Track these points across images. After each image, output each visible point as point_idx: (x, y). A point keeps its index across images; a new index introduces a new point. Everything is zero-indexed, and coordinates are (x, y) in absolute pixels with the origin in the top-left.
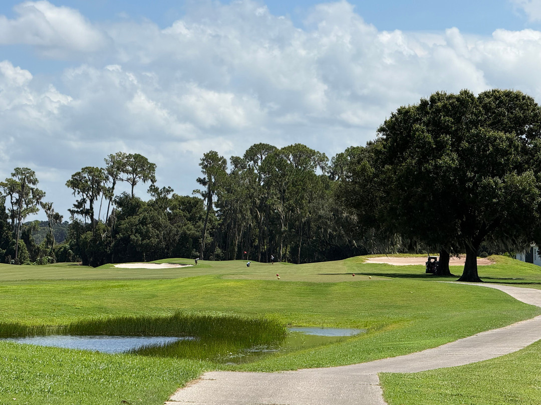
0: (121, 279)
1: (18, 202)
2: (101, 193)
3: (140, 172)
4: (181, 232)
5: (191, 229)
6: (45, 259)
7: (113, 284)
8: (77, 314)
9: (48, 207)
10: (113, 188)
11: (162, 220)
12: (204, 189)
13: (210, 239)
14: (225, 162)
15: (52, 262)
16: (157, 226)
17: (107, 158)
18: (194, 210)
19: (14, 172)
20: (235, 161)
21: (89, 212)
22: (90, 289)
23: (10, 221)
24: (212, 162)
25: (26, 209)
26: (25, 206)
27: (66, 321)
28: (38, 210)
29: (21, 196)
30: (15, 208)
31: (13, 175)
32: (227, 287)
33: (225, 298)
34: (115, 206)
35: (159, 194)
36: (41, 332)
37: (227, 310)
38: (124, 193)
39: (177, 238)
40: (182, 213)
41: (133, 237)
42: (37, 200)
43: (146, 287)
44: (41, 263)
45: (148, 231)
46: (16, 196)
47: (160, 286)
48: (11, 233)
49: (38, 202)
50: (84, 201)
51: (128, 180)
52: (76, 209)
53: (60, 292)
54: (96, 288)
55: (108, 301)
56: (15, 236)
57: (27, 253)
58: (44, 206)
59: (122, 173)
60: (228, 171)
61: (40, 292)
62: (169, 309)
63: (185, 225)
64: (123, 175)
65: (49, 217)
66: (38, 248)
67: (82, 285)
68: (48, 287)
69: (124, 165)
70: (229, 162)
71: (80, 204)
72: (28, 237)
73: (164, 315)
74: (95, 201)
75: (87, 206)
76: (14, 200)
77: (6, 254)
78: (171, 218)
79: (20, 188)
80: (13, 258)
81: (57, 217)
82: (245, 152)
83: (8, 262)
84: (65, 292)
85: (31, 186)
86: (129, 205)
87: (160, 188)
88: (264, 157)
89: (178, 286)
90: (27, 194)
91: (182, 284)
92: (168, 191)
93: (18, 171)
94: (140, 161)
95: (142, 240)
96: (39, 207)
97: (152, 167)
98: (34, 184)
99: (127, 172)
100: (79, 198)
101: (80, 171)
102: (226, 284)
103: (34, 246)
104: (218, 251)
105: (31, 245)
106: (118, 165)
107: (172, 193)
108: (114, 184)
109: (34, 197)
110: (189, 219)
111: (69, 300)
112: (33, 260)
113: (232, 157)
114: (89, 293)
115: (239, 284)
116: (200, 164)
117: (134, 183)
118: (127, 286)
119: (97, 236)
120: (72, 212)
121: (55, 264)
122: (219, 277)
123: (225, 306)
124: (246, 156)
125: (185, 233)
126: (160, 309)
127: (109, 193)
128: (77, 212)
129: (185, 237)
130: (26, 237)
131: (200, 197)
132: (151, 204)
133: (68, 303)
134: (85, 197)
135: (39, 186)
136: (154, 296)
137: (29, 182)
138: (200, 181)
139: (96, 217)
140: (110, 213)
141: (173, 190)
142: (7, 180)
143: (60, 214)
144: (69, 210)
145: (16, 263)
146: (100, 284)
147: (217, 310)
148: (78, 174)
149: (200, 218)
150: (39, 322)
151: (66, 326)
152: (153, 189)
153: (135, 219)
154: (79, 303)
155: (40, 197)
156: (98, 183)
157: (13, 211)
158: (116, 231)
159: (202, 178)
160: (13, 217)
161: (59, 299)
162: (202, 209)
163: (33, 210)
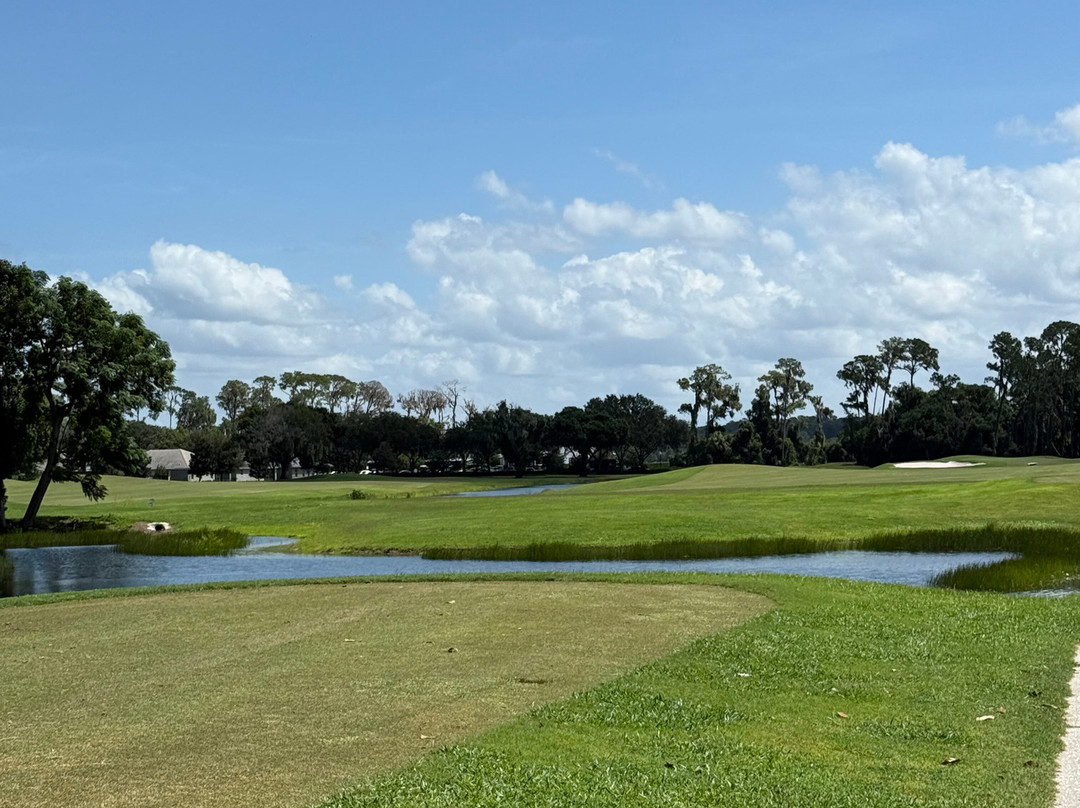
0: (914, 483)
1: (783, 397)
2: (876, 384)
3: (920, 359)
4: (968, 426)
5: (981, 423)
6: (815, 459)
7: (905, 490)
8: (870, 526)
9: (816, 401)
10: (889, 377)
11: (946, 413)
12: (995, 374)
13: (1003, 434)
14: (1019, 344)
15: (823, 462)
16: (941, 419)
17: (881, 345)
18: (983, 400)
19: (778, 363)
20: (1030, 342)
21: (864, 406)
22: (881, 496)
23: (774, 417)
24: (1004, 344)
25: (792, 404)
26: (791, 401)
27: (860, 534)
28: (805, 404)
29: (786, 390)
30: (780, 403)
31: (777, 367)
32: (1045, 493)
33: (1043, 505)
34: (892, 399)
35: (943, 383)
36: (832, 547)
37: (1047, 520)
38: (904, 383)
39: (965, 433)
40: (969, 404)
41: (915, 432)
42: (804, 393)
43: (944, 493)
44: (810, 464)
45: (932, 425)
46: (780, 390)
47: (962, 492)
48: (776, 431)
49: (805, 396)
50: (857, 392)
51: (905, 367)
52: (849, 403)
53: (847, 501)
54: (888, 495)
55: (904, 511)
56: (780, 434)
57: (794, 453)
58: (812, 400)
59: (900, 361)
60: (1023, 354)
61: (824, 500)
62: (976, 520)
63: (974, 417)
64: (900, 363)
65: (818, 412)
66: (807, 447)
67: (870, 491)
68: (832, 494)
69: (902, 350)
70: (1023, 343)
71: (853, 397)
72: (795, 435)
73: (973, 526)
74: (870, 394)
75: (861, 399)
76: (778, 395)
77: (772, 454)
78: (957, 410)
79: (785, 381)
80: (780, 458)
81: (827, 412)
82: (1042, 332)
83: (773, 464)
84: (853, 500)
85: (797, 378)
86: (908, 396)
87: (945, 376)
88: (1065, 337)
89: (985, 492)
90: (793, 388)
91: (988, 489)
92: (954, 379)
93: (782, 362)
94: (920, 346)
95: (926, 436)
96: (806, 401)
97: (934, 353)
98: (800, 376)
99: (905, 359)
100: (852, 389)
101: (854, 360)
102: (1044, 489)
103: (802, 445)
104: (1014, 446)
105: (798, 443)
106: (894, 351)
107: (957, 381)
108: (890, 373)
109: (801, 390)
110: (979, 411)
111: (858, 510)
112: (801, 459)
113: (1027, 338)
114: (881, 501)
115: (1059, 488)
116: (990, 347)
117: (913, 371)
118: (924, 492)
119: (873, 432)
120: (845, 406)
121: (826, 464)
122: (1032, 480)
123: (1044, 514)
124: (1042, 336)
125: (973, 426)
126: (967, 520)
127: (885, 384)
128: (851, 406)
129: (973, 431)
130: (792, 435)
131: (991, 384)
132: (934, 395)
133: (858, 514)
134: (858, 388)
135: (805, 379)
136: (958, 504)
137: (795, 374)
138: (991, 367)
139: (871, 411)
140: (886, 407)
141: (959, 379)
142: (770, 372)
143: (831, 409)
144: (841, 404)
145: (783, 465)
146: (890, 490)
147: (1034, 519)
148: (851, 363)
149: (991, 409)
150: (828, 536)
151: (859, 540)
152: (937, 378)
153: (916, 413)
154: (871, 513)
155: (807, 391)
156: (873, 373)
157: (777, 407)
158: (894, 426)
159: (993, 363)
160: (777, 413)
161: (847, 509)
162: (993, 399)
163: (801, 405)
